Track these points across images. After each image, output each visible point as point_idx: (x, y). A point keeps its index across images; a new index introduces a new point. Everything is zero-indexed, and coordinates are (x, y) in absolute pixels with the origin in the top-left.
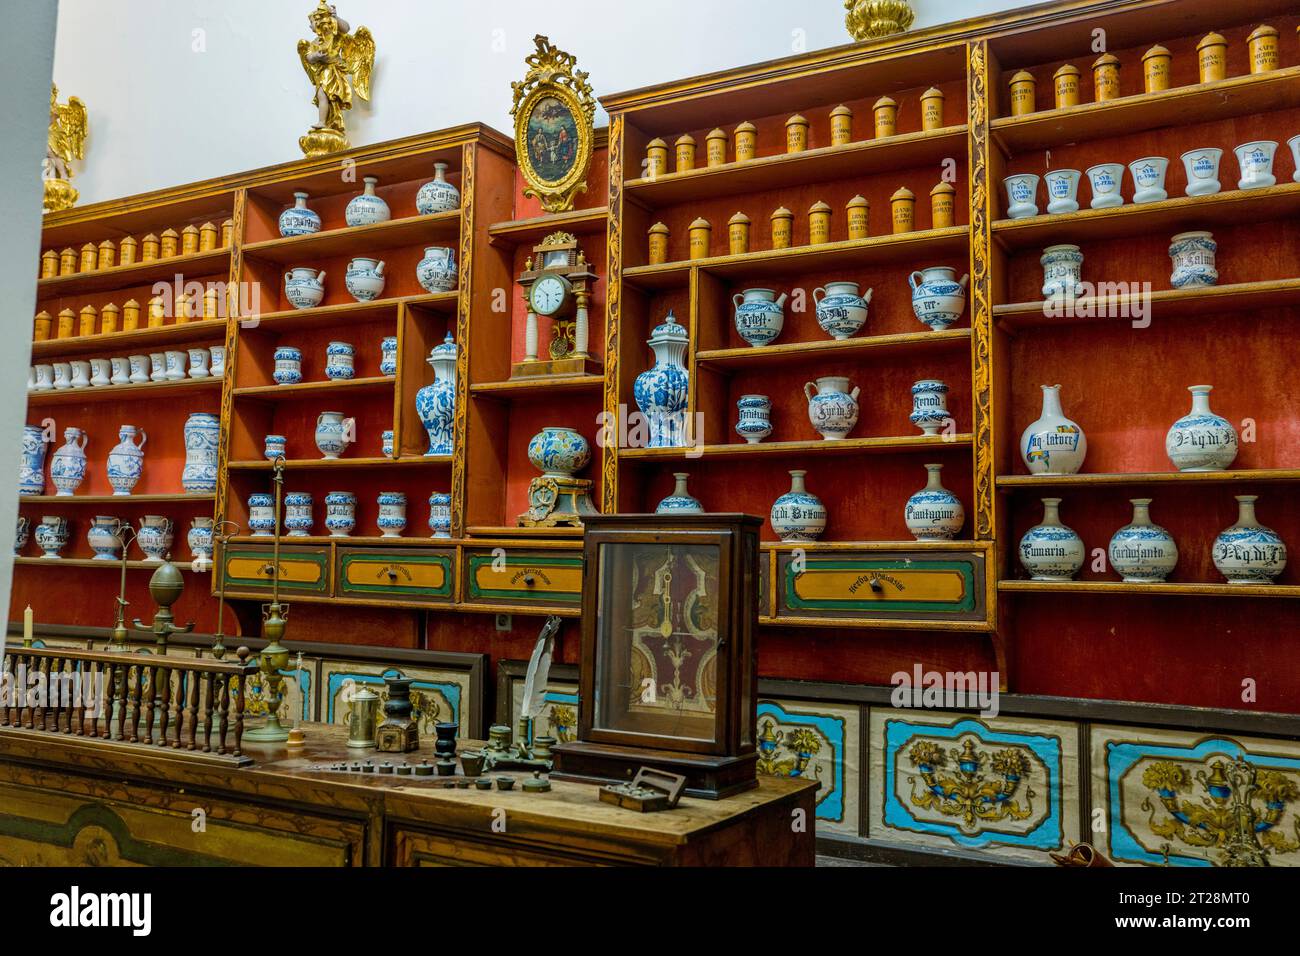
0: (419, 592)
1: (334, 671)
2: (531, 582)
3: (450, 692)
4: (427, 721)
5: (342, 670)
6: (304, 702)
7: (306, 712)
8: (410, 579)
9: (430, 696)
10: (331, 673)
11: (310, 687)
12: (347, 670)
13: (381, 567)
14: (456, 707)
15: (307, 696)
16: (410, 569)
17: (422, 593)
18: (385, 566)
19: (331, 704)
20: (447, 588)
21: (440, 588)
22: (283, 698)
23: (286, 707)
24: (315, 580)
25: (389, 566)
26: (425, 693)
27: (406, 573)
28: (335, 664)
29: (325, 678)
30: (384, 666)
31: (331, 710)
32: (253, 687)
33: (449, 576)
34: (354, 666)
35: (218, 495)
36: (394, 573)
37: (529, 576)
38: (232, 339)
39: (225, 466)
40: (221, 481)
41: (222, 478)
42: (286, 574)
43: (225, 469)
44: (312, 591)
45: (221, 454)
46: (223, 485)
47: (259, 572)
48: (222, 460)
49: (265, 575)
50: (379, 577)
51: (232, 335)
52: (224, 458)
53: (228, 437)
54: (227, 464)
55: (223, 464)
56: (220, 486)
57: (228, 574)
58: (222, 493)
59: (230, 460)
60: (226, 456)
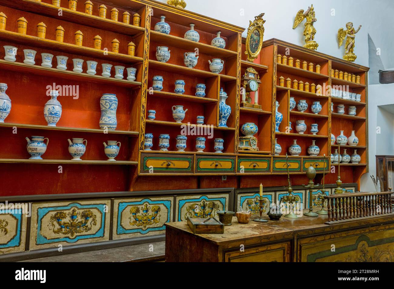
0: (224, 170)
1: (181, 199)
2: (255, 166)
3: (223, 200)
4: (215, 210)
5: (184, 199)
6: (168, 213)
7: (169, 216)
8: (221, 166)
9: (216, 203)
10: (180, 200)
11: (171, 207)
12: (186, 198)
13: (212, 162)
14: (224, 205)
15: (169, 210)
16: (222, 163)
17: (225, 170)
18: (213, 162)
19: (180, 211)
20: (233, 168)
21: (231, 169)
22: (159, 212)
23: (160, 216)
24: (187, 168)
26: (214, 202)
27: (220, 164)
28: (182, 197)
29: (177, 202)
30: (200, 195)
31: (180, 213)
32: (143, 211)
33: (233, 165)
34: (189, 197)
35: (141, 133)
36: (217, 164)
37: (254, 164)
38: (146, 68)
39: (144, 121)
40: (142, 127)
41: (143, 126)
42: (174, 165)
43: (144, 122)
44: (185, 171)
45: (141, 116)
46: (143, 129)
47: (162, 165)
48: (142, 118)
49: (165, 166)
50: (211, 165)
51: (146, 66)
52: (143, 118)
53: (146, 110)
54: (145, 120)
55: (143, 120)
56: (142, 129)
57: (146, 166)
58: (143, 132)
59: (146, 119)
60: (144, 117)
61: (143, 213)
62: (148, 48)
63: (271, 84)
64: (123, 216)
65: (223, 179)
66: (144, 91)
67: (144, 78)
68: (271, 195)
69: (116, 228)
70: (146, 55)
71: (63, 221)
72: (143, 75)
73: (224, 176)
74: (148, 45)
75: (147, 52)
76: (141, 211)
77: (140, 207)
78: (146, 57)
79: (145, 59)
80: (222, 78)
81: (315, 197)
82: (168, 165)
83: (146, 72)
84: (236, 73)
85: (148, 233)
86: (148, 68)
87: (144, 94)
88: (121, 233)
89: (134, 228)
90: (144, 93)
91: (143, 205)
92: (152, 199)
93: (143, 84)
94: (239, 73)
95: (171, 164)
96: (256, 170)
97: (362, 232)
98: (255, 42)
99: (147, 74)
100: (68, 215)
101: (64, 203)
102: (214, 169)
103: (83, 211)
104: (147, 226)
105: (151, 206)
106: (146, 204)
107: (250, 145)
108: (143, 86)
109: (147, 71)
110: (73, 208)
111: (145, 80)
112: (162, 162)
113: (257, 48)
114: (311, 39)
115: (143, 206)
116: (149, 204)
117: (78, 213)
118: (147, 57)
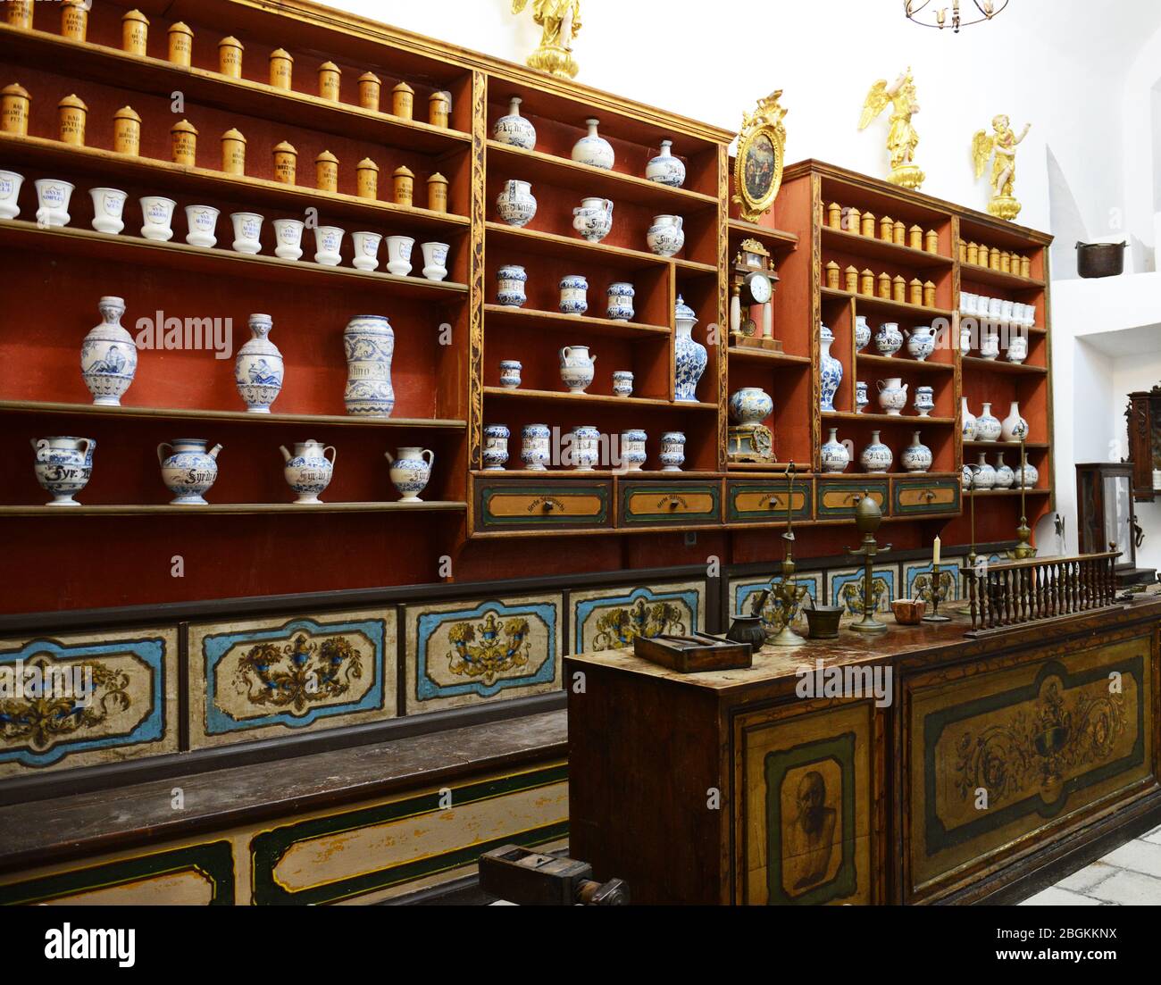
0: (692, 517)
1: (582, 599)
2: (772, 505)
3: (690, 598)
4: (671, 626)
5: (590, 597)
6: (549, 637)
7: (551, 646)
8: (686, 507)
9: (673, 605)
10: (579, 602)
11: (555, 621)
12: (596, 596)
13: (661, 498)
14: (693, 608)
15: (552, 629)
16: (687, 498)
17: (695, 518)
18: (665, 496)
19: (579, 631)
20: (714, 511)
21: (710, 513)
22: (524, 637)
23: (528, 646)
24: (595, 514)
25: (668, 496)
26: (669, 603)
27: (683, 502)
28: (584, 593)
29: (572, 608)
30: (632, 586)
31: (579, 637)
32: (484, 634)
33: (716, 502)
34: (602, 591)
35: (472, 423)
36: (674, 501)
37: (773, 500)
38: (479, 246)
39: (479, 391)
40: (475, 407)
41: (476, 405)
42: (562, 508)
43: (479, 394)
44: (592, 524)
45: (471, 376)
46: (478, 412)
47: (531, 509)
48: (474, 384)
49: (537, 511)
50: (659, 506)
51: (479, 240)
52: (477, 382)
53: (482, 359)
54: (482, 389)
55: (477, 388)
56: (473, 413)
57: (489, 513)
58: (477, 421)
59: (484, 385)
60: (480, 379)
61: (483, 640)
62: (482, 189)
63: (807, 284)
64: (431, 649)
65: (687, 543)
66: (476, 310)
67: (474, 273)
68: (815, 579)
69: (414, 682)
70: (477, 208)
71: (273, 669)
72: (472, 264)
73: (691, 532)
74: (482, 182)
75: (480, 200)
76: (478, 636)
77: (475, 624)
78: (477, 214)
79: (476, 221)
80: (679, 268)
81: (925, 580)
82: (547, 508)
83: (479, 257)
84: (717, 256)
85: (497, 693)
86: (484, 245)
87: (476, 318)
88: (429, 696)
89: (462, 681)
90: (476, 314)
91: (482, 617)
92: (507, 602)
93: (474, 289)
94: (724, 255)
95: (555, 507)
96: (775, 515)
97: (1050, 653)
98: (762, 168)
99: (481, 261)
100: (285, 652)
101: (272, 621)
102: (667, 516)
103: (323, 639)
104: (496, 675)
105: (504, 620)
106: (492, 616)
107: (755, 448)
108: (474, 296)
109: (483, 253)
110: (298, 634)
111: (477, 277)
112: (529, 500)
113: (768, 186)
114: (906, 161)
115: (483, 622)
116: (500, 616)
117: (311, 648)
118: (480, 215)
